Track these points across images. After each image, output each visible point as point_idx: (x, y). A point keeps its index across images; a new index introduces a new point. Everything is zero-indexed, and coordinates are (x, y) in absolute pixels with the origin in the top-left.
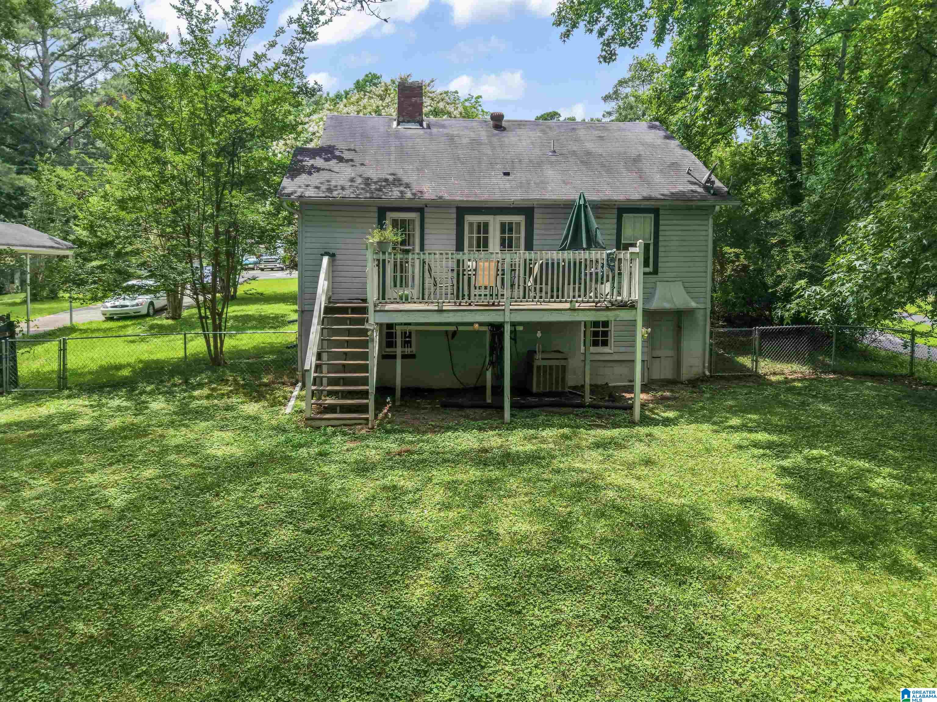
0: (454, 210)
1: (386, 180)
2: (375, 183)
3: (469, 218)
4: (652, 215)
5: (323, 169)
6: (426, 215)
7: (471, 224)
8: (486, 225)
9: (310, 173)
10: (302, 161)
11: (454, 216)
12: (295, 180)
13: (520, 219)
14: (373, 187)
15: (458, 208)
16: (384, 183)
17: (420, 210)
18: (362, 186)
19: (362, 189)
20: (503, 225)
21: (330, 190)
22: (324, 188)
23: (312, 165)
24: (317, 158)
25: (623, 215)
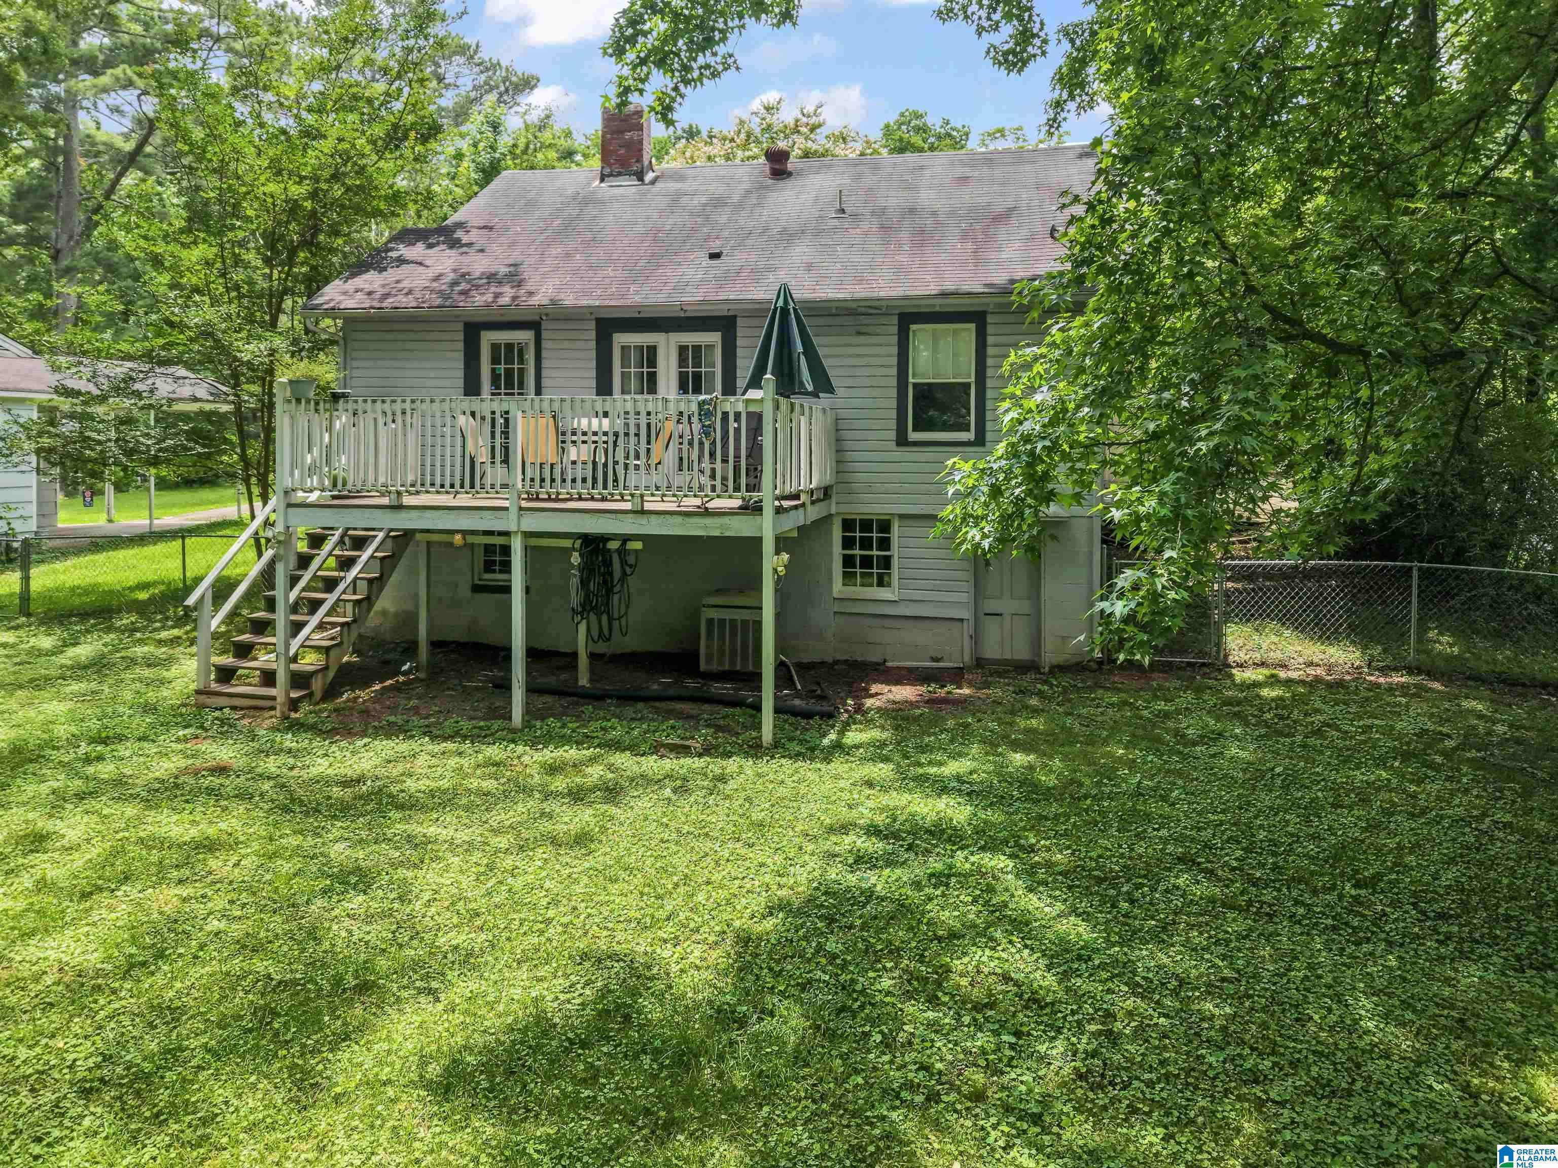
0: (593, 325)
1: (491, 275)
2: (470, 281)
3: (621, 339)
4: (973, 326)
5: (410, 262)
6: (544, 334)
7: (625, 349)
8: (652, 350)
9: (383, 270)
10: (390, 250)
11: (593, 335)
12: (351, 281)
13: (714, 338)
15: (599, 321)
17: (535, 326)
18: (444, 287)
19: (440, 292)
20: (682, 349)
21: (385, 296)
22: (381, 292)
23: (400, 256)
24: (420, 244)
25: (913, 327)
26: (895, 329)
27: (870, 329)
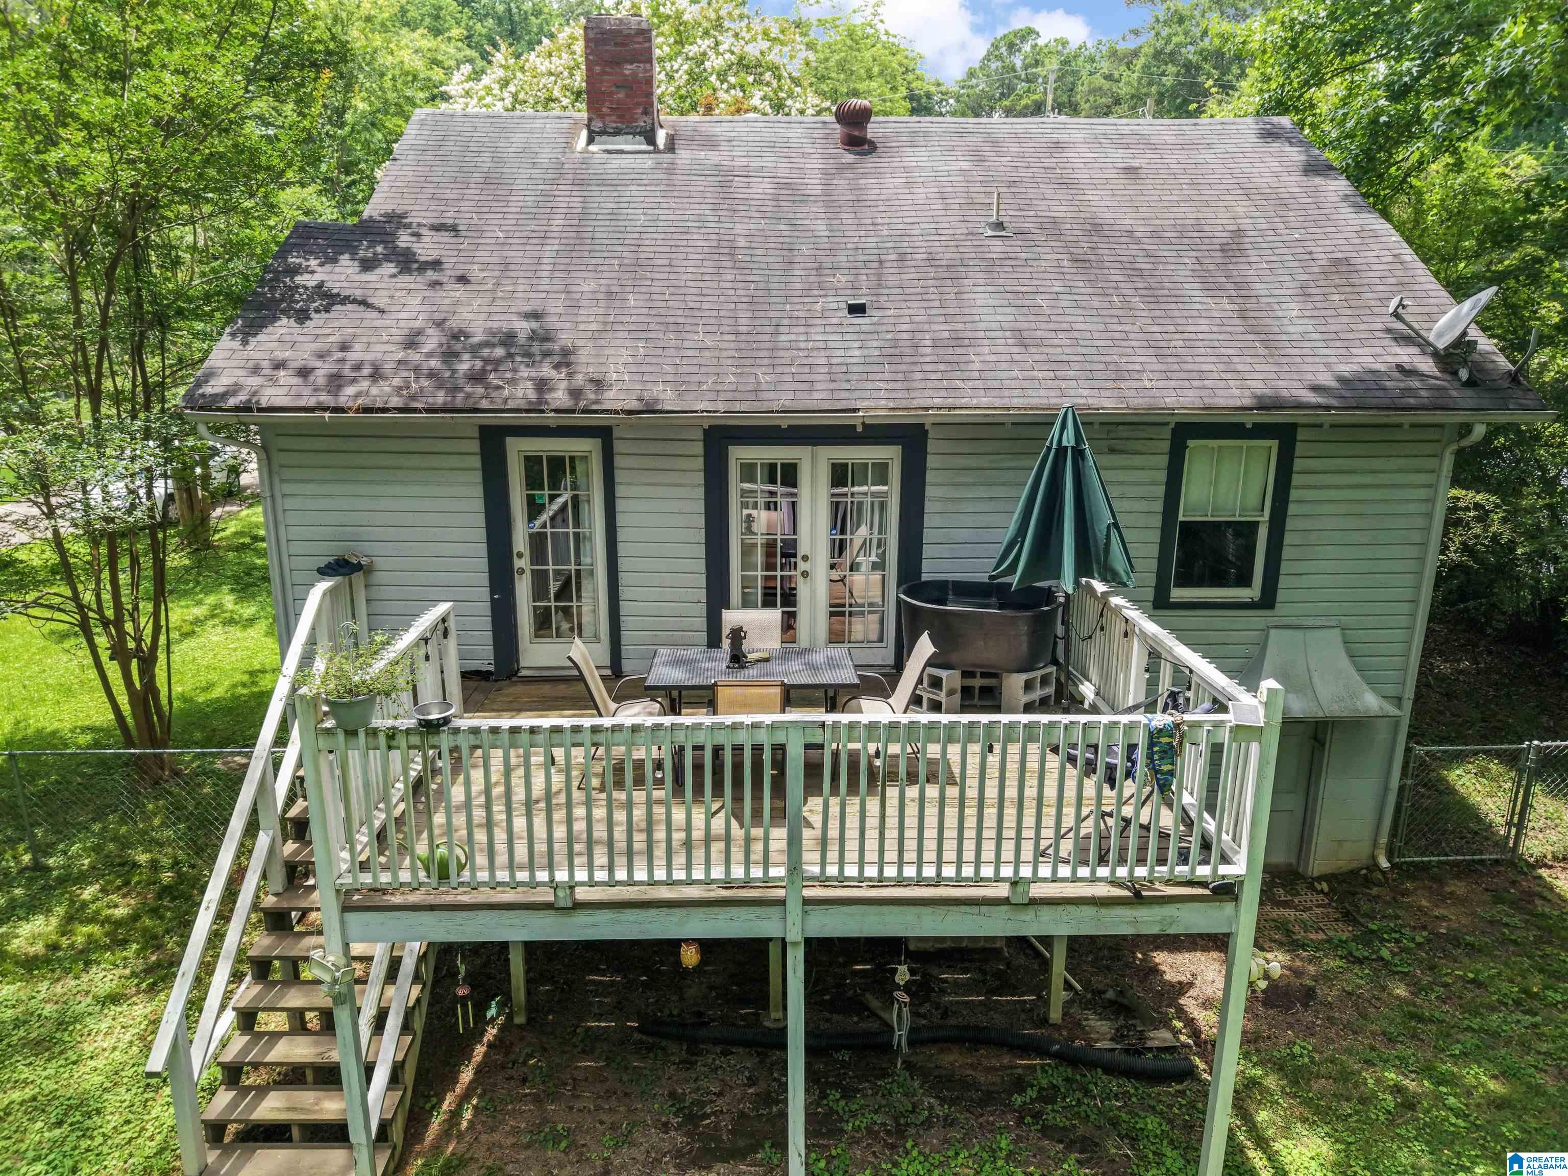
0: (698, 433)
1: (508, 339)
2: (475, 350)
3: (739, 454)
4: (1274, 444)
5: (346, 300)
6: (618, 446)
7: (748, 469)
8: (791, 471)
9: (302, 316)
10: (294, 271)
11: (699, 448)
12: (253, 341)
13: (888, 454)
14: (464, 366)
16: (499, 352)
17: (604, 434)
18: (434, 363)
19: (432, 374)
20: (837, 469)
21: (336, 381)
22: (323, 370)
23: (321, 285)
24: (345, 259)
25: (1191, 443)
26: (1166, 446)
27: (1131, 445)
